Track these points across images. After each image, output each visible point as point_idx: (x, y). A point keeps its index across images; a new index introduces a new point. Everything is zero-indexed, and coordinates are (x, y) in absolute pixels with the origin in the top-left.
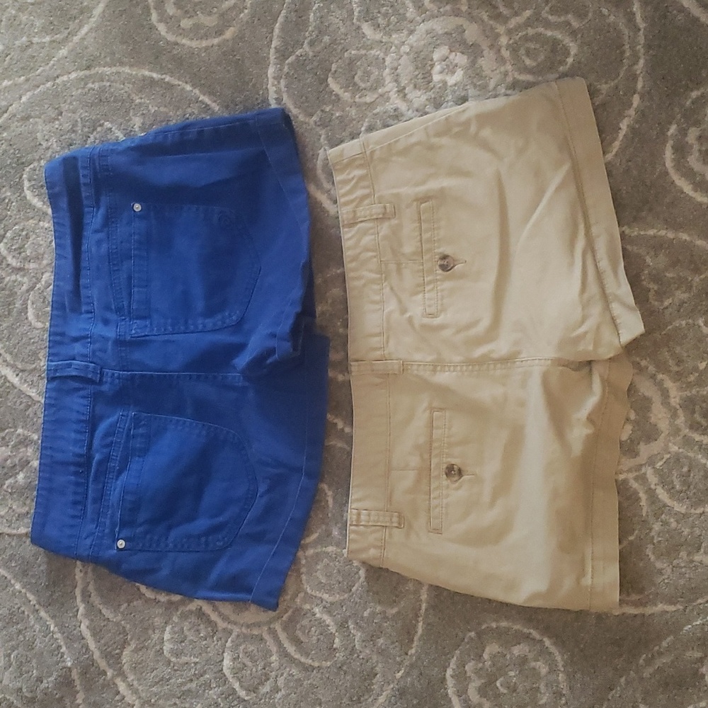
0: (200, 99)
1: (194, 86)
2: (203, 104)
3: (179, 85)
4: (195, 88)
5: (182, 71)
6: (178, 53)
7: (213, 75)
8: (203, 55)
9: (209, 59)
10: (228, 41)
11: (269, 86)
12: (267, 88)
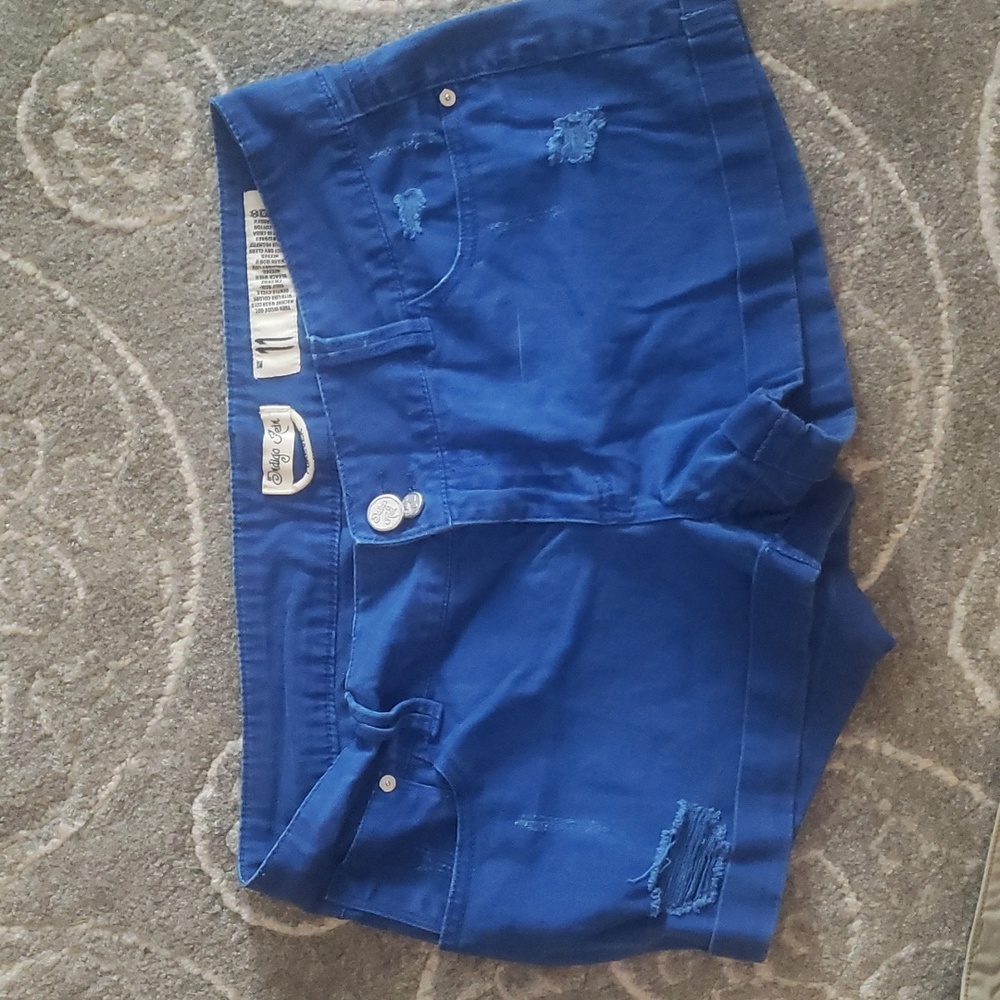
0: (830, 114)
1: (821, 85)
2: (836, 124)
3: (789, 78)
4: (822, 90)
5: (801, 52)
6: (799, 13)
7: (867, 71)
8: (851, 26)
9: (864, 38)
10: (909, 7)
11: (982, 115)
12: (976, 119)
